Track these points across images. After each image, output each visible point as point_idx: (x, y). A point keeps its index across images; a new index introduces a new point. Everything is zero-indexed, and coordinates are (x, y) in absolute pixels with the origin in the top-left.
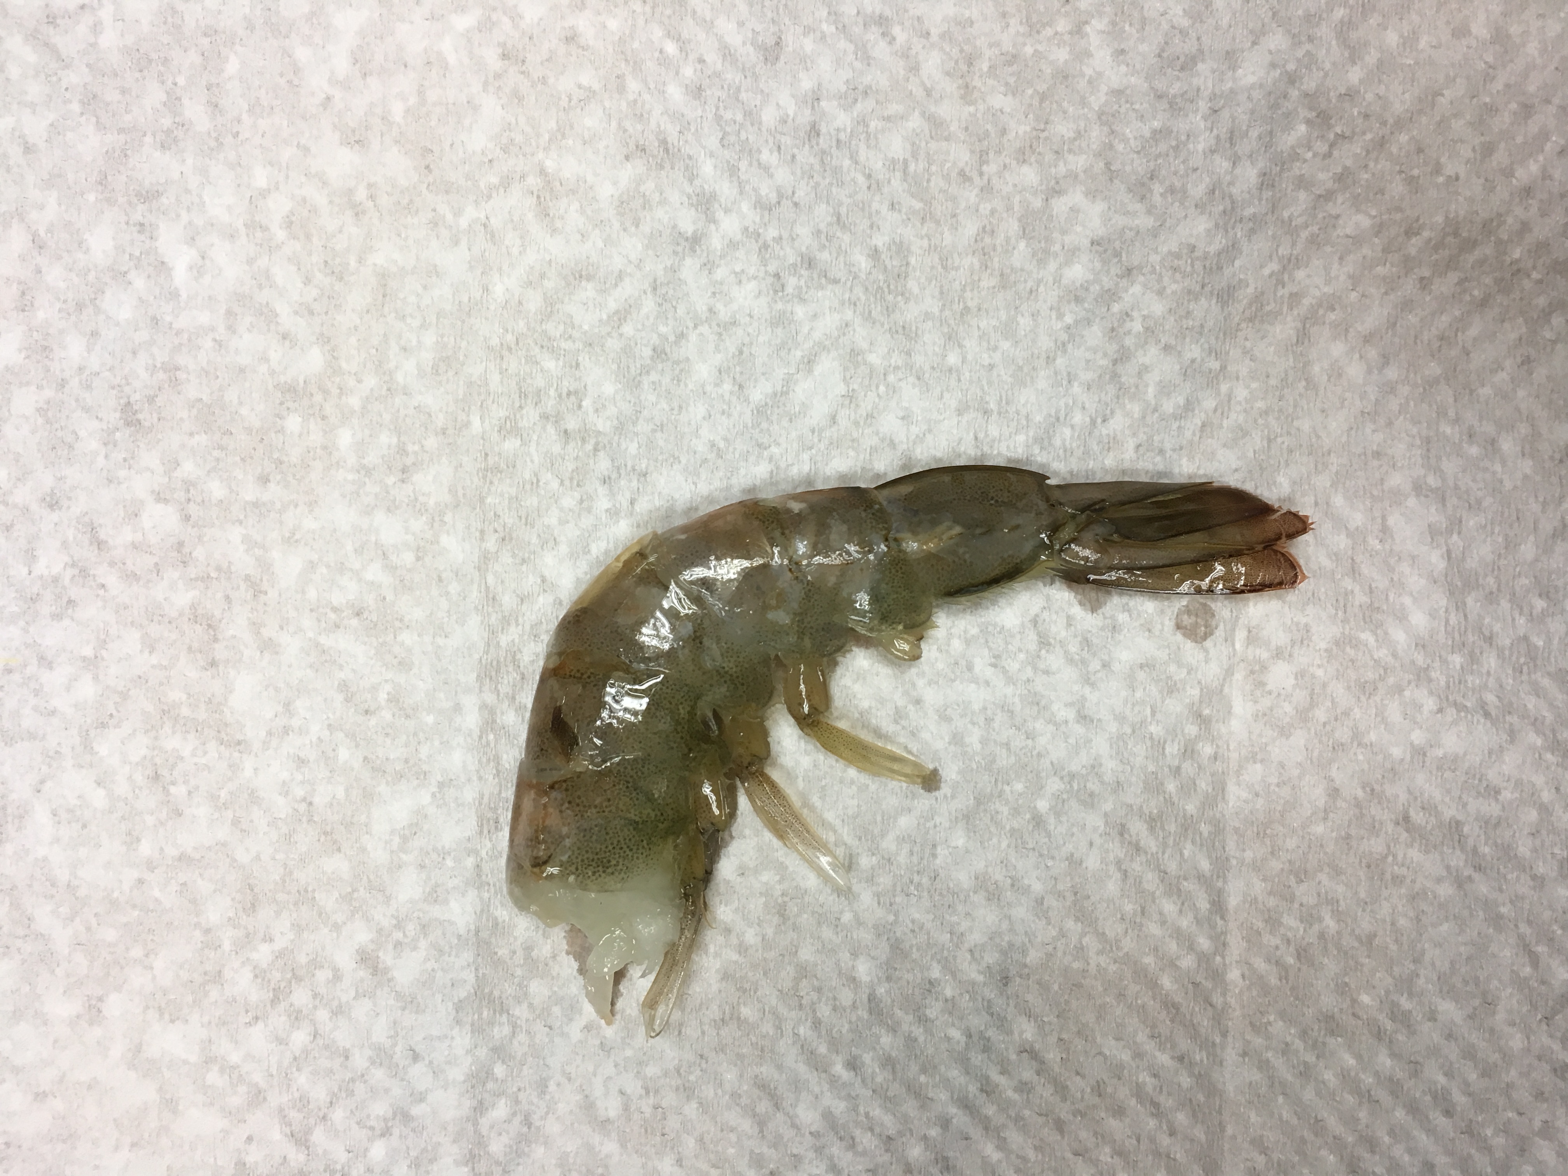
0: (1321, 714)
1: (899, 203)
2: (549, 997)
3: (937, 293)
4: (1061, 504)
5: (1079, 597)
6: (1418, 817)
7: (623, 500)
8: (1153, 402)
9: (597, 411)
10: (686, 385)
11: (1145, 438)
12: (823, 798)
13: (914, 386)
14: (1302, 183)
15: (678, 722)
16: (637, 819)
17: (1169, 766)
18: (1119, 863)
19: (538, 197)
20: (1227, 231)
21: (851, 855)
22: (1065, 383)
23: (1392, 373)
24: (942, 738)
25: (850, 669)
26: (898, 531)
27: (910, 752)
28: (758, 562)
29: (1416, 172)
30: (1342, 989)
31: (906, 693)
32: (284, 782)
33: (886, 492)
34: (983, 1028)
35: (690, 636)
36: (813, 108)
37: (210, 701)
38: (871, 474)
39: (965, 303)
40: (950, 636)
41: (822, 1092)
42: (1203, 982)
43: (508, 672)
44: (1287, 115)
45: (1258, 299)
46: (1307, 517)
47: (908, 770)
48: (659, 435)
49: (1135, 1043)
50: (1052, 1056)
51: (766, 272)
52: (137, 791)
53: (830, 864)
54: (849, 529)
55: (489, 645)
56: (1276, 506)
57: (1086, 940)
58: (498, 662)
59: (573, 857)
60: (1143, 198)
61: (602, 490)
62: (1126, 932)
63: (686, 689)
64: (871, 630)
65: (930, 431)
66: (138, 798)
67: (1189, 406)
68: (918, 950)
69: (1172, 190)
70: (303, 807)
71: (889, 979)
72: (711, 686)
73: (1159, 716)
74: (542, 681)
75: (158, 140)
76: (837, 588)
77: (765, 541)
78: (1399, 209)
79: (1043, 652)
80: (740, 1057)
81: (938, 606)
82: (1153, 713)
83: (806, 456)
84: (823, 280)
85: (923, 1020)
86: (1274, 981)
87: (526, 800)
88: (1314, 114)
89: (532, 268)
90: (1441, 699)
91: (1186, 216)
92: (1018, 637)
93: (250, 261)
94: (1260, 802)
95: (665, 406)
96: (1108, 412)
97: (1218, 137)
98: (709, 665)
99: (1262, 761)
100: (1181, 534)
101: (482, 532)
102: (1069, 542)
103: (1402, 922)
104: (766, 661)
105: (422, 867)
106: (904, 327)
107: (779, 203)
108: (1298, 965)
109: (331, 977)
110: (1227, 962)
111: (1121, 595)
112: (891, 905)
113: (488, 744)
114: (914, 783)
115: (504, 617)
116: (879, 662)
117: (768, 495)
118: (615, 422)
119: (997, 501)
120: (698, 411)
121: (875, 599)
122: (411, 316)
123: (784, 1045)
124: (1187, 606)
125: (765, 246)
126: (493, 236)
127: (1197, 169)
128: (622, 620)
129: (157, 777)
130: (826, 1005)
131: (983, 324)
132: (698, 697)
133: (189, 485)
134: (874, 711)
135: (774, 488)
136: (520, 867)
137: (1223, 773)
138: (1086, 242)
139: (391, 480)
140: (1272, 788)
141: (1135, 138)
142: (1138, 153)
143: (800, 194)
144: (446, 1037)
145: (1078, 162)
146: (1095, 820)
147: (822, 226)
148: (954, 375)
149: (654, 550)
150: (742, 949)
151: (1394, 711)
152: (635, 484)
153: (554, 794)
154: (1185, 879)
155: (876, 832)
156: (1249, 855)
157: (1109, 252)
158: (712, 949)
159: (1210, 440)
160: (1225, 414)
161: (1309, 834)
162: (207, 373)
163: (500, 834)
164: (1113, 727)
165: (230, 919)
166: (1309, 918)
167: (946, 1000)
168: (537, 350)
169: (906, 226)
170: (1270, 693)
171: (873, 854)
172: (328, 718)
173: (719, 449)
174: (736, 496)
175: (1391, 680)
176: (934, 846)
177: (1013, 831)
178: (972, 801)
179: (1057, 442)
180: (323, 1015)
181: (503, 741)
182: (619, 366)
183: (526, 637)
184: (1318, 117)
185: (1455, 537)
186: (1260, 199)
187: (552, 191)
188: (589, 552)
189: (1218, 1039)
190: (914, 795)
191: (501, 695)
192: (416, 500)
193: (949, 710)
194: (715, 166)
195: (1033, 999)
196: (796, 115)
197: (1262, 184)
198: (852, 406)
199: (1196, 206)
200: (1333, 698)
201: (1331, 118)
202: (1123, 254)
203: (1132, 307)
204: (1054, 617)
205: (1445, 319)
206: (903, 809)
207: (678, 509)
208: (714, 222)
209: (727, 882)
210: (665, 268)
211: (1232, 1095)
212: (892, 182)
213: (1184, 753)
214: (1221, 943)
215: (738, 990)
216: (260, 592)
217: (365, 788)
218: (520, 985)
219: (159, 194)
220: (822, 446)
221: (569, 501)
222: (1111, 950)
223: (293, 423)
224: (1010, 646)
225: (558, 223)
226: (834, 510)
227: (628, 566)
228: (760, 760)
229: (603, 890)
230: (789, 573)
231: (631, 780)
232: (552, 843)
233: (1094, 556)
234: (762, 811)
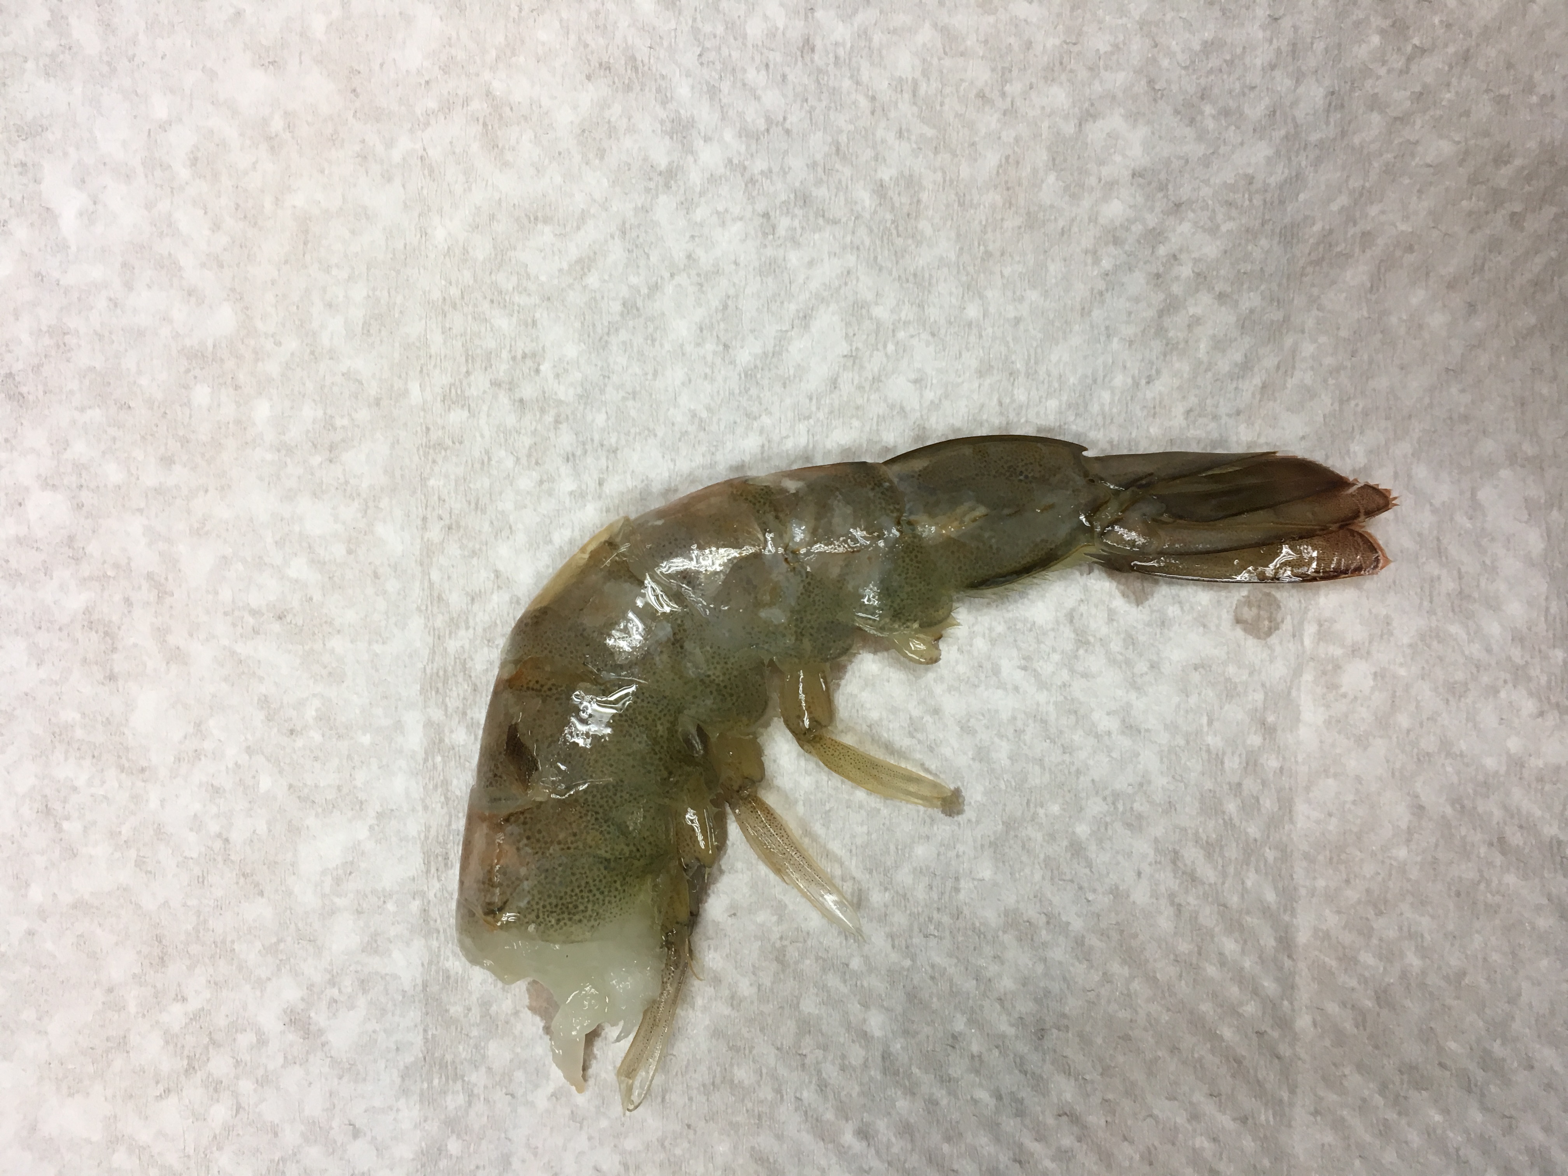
0: (1403, 720)
1: (908, 131)
2: (511, 1061)
3: (953, 235)
4: (1102, 479)
5: (1122, 587)
6: (1516, 838)
7: (590, 481)
8: (1205, 359)
9: (557, 376)
10: (662, 345)
11: (1196, 400)
12: (825, 825)
13: (928, 344)
14: (1375, 103)
15: (655, 741)
16: (608, 856)
17: (1229, 783)
18: (1172, 897)
19: (485, 125)
20: (1290, 159)
21: (860, 890)
22: (1102, 339)
23: (1478, 324)
24: (965, 754)
25: (857, 674)
26: (911, 513)
27: (927, 770)
28: (748, 550)
29: (1505, 91)
30: (1427, 1036)
31: (922, 701)
32: (195, 815)
33: (896, 468)
34: (1014, 1089)
35: (669, 639)
36: (806, 17)
37: (108, 722)
38: (878, 447)
39: (986, 246)
40: (972, 635)
41: (830, 1166)
42: (1269, 1030)
43: (457, 683)
44: (1357, 24)
45: (1327, 239)
46: (1388, 491)
47: (926, 792)
48: (630, 403)
49: (1191, 1103)
50: (1096, 1120)
51: (754, 211)
52: (25, 827)
53: (836, 903)
54: (855, 511)
55: (434, 652)
56: (1351, 479)
57: (1136, 985)
58: (445, 671)
59: (533, 903)
60: (1192, 122)
61: (565, 470)
62: (1181, 976)
63: (665, 702)
64: (882, 629)
65: (947, 396)
66: (26, 836)
67: (1245, 367)
68: (939, 999)
69: (1226, 113)
70: (218, 845)
71: (906, 1033)
72: (695, 697)
73: (1216, 724)
74: (496, 694)
75: (41, 64)
76: (841, 580)
77: (756, 527)
78: (1487, 134)
79: (1081, 652)
80: (735, 1126)
81: (958, 600)
82: (1210, 722)
83: (802, 427)
84: (821, 221)
85: (946, 1080)
86: (1349, 1026)
87: (477, 835)
88: (1389, 22)
89: (478, 209)
90: (1540, 700)
91: (1242, 144)
92: (1052, 634)
93: (149, 206)
94: (1334, 821)
95: (637, 370)
96: (1154, 372)
97: (1279, 51)
98: (691, 673)
99: (1335, 775)
100: (1242, 513)
101: (424, 519)
102: (1112, 524)
103: (1495, 957)
104: (759, 667)
105: (359, 912)
106: (915, 275)
107: (768, 130)
108: (1377, 1008)
109: (254, 1040)
110: (1296, 1007)
111: (1170, 584)
112: (907, 947)
113: (435, 767)
114: (933, 806)
115: (452, 619)
116: (890, 665)
117: (760, 472)
118: (579, 390)
119: (1027, 477)
120: (676, 374)
121: (886, 592)
122: (337, 266)
123: (787, 1113)
124: (1248, 597)
125: (752, 181)
126: (431, 171)
127: (1255, 87)
128: (589, 621)
129: (47, 811)
130: (834, 1064)
131: (1007, 271)
132: (680, 711)
133: (79, 468)
134: (885, 722)
135: (766, 465)
136: (472, 914)
137: (1291, 789)
138: (1127, 174)
139: (316, 460)
140: (1347, 806)
141: (1183, 52)
142: (1186, 68)
143: (793, 119)
144: (391, 1108)
145: (1118, 79)
146: (1143, 847)
147: (819, 157)
148: (975, 331)
149: (626, 538)
150: (734, 1000)
151: (1488, 716)
152: (603, 462)
153: (509, 828)
154: (1248, 913)
155: (889, 863)
156: (1321, 883)
157: (1154, 185)
158: (699, 1002)
159: (1271, 403)
160: (1289, 373)
161: (1390, 858)
162: (101, 337)
163: (451, 872)
164: (1164, 738)
165: (134, 976)
166: (1388, 954)
167: (973, 1057)
168: (486, 305)
169: (917, 157)
170: (1344, 696)
171: (886, 889)
172: (246, 739)
173: (701, 420)
174: (721, 473)
175: (1485, 679)
176: (957, 879)
177: (1047, 859)
178: (1000, 827)
179: (1095, 408)
180: (246, 1086)
181: (453, 763)
182: (582, 323)
183: (478, 642)
184: (1393, 25)
185: (1555, 513)
186: (1327, 123)
187: (501, 117)
188: (551, 541)
189: (1285, 1095)
190: (933, 820)
191: (450, 710)
192: (347, 482)
193: (972, 720)
194: (693, 88)
195: (1073, 1053)
196: (786, 27)
197: (1330, 104)
198: (856, 368)
199: (1254, 130)
200: (1418, 702)
201: (1408, 28)
202: (1170, 187)
203: (1181, 250)
204: (1094, 611)
205: (1539, 261)
206: (920, 837)
207: (654, 490)
208: (692, 152)
209: (716, 924)
210: (636, 209)
211: (1302, 1159)
212: (900, 105)
213: (1246, 768)
214: (1288, 986)
215: (730, 1049)
216: (166, 593)
217: (290, 821)
218: (476, 1047)
219: (44, 129)
220: (821, 415)
221: (526, 482)
222: (1164, 997)
223: (201, 394)
224: (1042, 646)
225: (509, 156)
226: (837, 489)
227: (596, 557)
228: (753, 782)
229: (568, 940)
230: (784, 563)
231: (601, 811)
232: (508, 886)
233: (1140, 541)
234: (756, 842)
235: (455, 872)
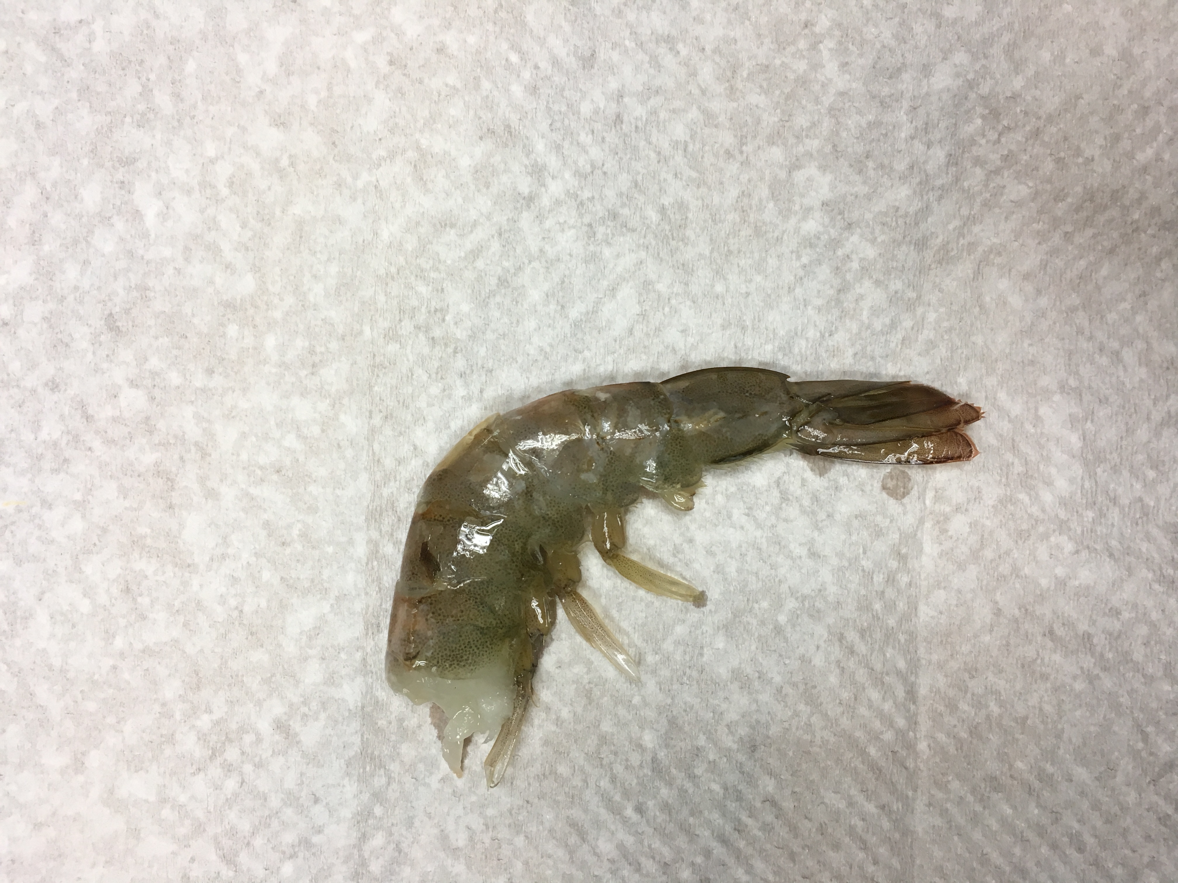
0: (989, 554)
1: (681, 173)
2: (416, 757)
3: (708, 240)
4: (798, 396)
5: (811, 465)
6: (1060, 631)
7: (475, 389)
8: (867, 321)
9: (456, 323)
10: (522, 305)
11: (860, 348)
12: (619, 611)
13: (690, 308)
14: (978, 162)
15: (513, 555)
16: (482, 626)
17: (876, 591)
18: (838, 662)
19: (415, 166)
20: (922, 196)
21: (640, 654)
22: (801, 307)
23: (1043, 302)
24: (708, 568)
25: (641, 516)
26: (677, 416)
27: (684, 578)
28: (574, 436)
29: (1062, 154)
30: (1003, 757)
31: (682, 534)
32: (222, 595)
33: (669, 386)
34: (736, 783)
35: (523, 491)
36: (618, 101)
37: (168, 535)
38: (658, 372)
39: (728, 247)
40: (715, 493)
41: (617, 830)
42: (900, 750)
43: (388, 515)
44: (967, 112)
45: (945, 247)
46: (980, 408)
47: (683, 591)
48: (501, 341)
49: (849, 796)
50: (788, 805)
51: (582, 223)
52: (113, 601)
53: (624, 660)
54: (641, 413)
55: (374, 496)
56: (957, 400)
57: (813, 719)
58: (381, 508)
59: (435, 654)
60: (860, 172)
61: (459, 382)
62: (843, 713)
63: (520, 530)
64: (657, 488)
65: (702, 341)
66: (113, 606)
67: (893, 325)
68: (689, 724)
69: (882, 166)
70: (235, 614)
71: (667, 746)
72: (539, 527)
73: (869, 553)
74: (414, 522)
75: (135, 120)
76: (632, 457)
77: (580, 422)
78: (1050, 182)
79: (784, 505)
80: (557, 803)
81: (706, 470)
82: (865, 552)
83: (610, 359)
84: (624, 229)
85: (692, 777)
86: (952, 750)
87: (400, 611)
88: (987, 111)
89: (410, 218)
90: (1076, 543)
91: (892, 186)
92: (765, 494)
93: (202, 211)
94: (943, 618)
95: (506, 320)
96: (833, 328)
97: (916, 128)
98: (537, 512)
99: (945, 588)
100: (887, 420)
101: (371, 412)
102: (804, 424)
103: (1047, 708)
104: (579, 510)
105: (323, 659)
106: (683, 265)
107: (592, 172)
108: (970, 739)
109: (254, 739)
110: (918, 736)
111: (842, 463)
112: (669, 691)
113: (373, 568)
114: (687, 601)
115: (386, 475)
116: (662, 511)
117: (582, 387)
118: (470, 332)
119: (751, 394)
120: (531, 324)
121: (660, 465)
122: (320, 252)
123: (589, 794)
124: (891, 473)
125: (582, 204)
126: (381, 194)
127: (901, 151)
128: (473, 478)
129: (127, 590)
130: (621, 764)
131: (742, 263)
132: (529, 536)
133: (154, 374)
134: (658, 547)
135: (586, 382)
136: (396, 660)
137: (916, 596)
138: (818, 203)
139: (303, 373)
140: (952, 608)
141: (856, 128)
142: (857, 138)
143: (608, 167)
144: (339, 785)
145: (813, 144)
146: (821, 630)
147: (624, 189)
148: (720, 300)
149: (498, 426)
150: (559, 722)
151: (1043, 553)
152: (483, 378)
153: (422, 607)
154: (887, 674)
155: (659, 637)
156: (934, 657)
157: (835, 211)
158: (536, 722)
159: (908, 350)
160: (920, 331)
161: (979, 642)
162: (169, 293)
163: (381, 635)
164: (835, 561)
165: (180, 696)
166: (978, 704)
167: (710, 762)
168: (413, 278)
169: (686, 190)
170: (951, 537)
171: (656, 653)
172: (255, 548)
173: (546, 353)
174: (558, 388)
175: (1041, 529)
176: (702, 648)
177: (760, 637)
178: (730, 615)
179: (796, 350)
180: (248, 768)
181: (384, 567)
182: (473, 291)
183: (402, 490)
184: (990, 113)
185: (1089, 424)
186: (947, 173)
187: (425, 162)
188: (449, 427)
189: (910, 793)
190: (687, 610)
191: (383, 532)
192: (322, 388)
193: (714, 547)
194: (546, 145)
195: (773, 762)
196: (605, 107)
197: (949, 162)
198: (645, 323)
199: (900, 178)
200: (998, 542)
201: (1000, 114)
202: (846, 212)
203: (852, 252)
204: (792, 479)
205: (1083, 263)
206: (679, 620)
207: (516, 397)
208: (544, 186)
209: (548, 673)
210: (508, 219)
211: (920, 835)
212: (676, 157)
213: (887, 581)
214: (913, 722)
215: (555, 752)
216: (206, 454)
217: (281, 600)
218: (394, 747)
219: (135, 160)
220: (622, 351)
221: (435, 390)
222: (832, 727)
223: (232, 330)
224: (759, 501)
225: (430, 186)
226: (631, 399)
227: (478, 439)
228: (574, 582)
229: (457, 678)
230: (597, 446)
231: (478, 597)
232: (420, 643)
233: (822, 435)
234: (574, 621)
235: (385, 635)
